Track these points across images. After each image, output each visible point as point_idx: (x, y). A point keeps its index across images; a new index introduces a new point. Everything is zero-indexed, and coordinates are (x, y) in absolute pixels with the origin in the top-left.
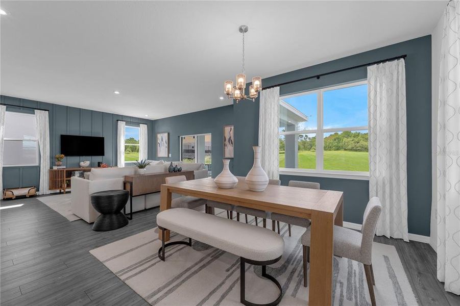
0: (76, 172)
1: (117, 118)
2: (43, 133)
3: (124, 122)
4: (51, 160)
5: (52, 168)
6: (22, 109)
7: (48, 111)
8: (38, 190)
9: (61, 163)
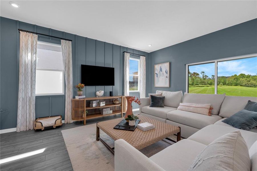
0: (94, 102)
1: (123, 51)
2: (67, 63)
3: (129, 54)
4: (74, 89)
5: (75, 98)
6: (51, 39)
7: (71, 41)
8: (63, 119)
9: (82, 93)
